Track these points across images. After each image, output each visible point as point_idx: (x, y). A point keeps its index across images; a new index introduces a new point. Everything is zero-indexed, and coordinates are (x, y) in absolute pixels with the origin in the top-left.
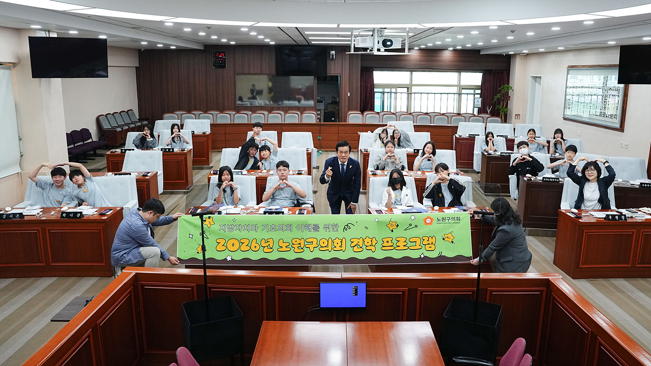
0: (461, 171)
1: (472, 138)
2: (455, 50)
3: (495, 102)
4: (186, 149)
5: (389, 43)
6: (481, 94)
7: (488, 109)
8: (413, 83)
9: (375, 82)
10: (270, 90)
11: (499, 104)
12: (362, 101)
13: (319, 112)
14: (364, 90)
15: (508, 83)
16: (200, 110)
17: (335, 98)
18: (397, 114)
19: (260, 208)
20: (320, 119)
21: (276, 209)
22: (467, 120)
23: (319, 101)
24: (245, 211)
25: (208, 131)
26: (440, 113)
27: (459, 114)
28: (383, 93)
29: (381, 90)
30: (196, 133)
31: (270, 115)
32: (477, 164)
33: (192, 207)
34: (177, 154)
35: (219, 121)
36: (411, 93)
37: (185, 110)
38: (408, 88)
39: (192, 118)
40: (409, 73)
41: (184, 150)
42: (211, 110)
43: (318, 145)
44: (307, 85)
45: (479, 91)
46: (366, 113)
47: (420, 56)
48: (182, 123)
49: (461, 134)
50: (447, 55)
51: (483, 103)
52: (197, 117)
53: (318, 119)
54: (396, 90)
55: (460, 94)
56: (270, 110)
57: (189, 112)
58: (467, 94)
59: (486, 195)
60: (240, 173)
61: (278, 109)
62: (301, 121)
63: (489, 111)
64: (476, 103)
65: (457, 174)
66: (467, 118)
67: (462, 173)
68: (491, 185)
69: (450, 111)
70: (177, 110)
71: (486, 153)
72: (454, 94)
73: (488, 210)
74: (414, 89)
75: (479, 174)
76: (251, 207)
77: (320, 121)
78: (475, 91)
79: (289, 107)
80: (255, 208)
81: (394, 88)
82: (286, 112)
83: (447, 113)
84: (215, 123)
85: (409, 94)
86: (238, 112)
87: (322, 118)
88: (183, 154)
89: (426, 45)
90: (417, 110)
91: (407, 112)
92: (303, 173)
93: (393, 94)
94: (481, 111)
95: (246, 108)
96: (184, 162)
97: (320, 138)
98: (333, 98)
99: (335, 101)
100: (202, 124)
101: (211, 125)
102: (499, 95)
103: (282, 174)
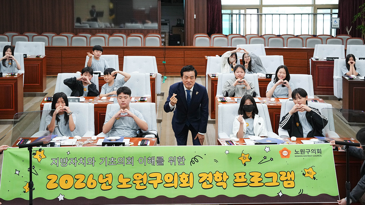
0: (320, 97)
1: (330, 62)
3: (355, 22)
6: (339, 14)
7: (347, 30)
8: (263, 4)
9: (222, 4)
10: (111, 12)
11: (360, 23)
12: (209, 23)
13: (163, 36)
14: (211, 12)
16: (34, 32)
17: (180, 20)
18: (247, 37)
19: (98, 139)
20: (164, 43)
21: (116, 140)
22: (324, 41)
23: (163, 24)
24: (81, 142)
25: (42, 54)
26: (294, 35)
27: (315, 36)
28: (232, 14)
29: (229, 11)
30: (29, 56)
31: (111, 38)
32: (338, 90)
33: (21, 139)
34: (6, 79)
35: (56, 44)
36: (261, 15)
37: (16, 32)
38: (258, 8)
39: (25, 40)
41: (14, 75)
42: (46, 31)
43: (163, 70)
44: (151, 7)
45: (337, 11)
46: (213, 36)
49: (317, 57)
51: (342, 23)
52: (31, 38)
53: (162, 42)
54: (245, 11)
55: (315, 14)
56: (111, 33)
57: (21, 33)
58: (324, 14)
59: (350, 125)
60: (77, 101)
61: (120, 32)
62: (145, 44)
63: (348, 32)
64: (333, 23)
65: (316, 101)
66: (325, 39)
67: (321, 99)
69: (305, 32)
71: (347, 78)
72: (309, 14)
74: (265, 10)
75: (341, 102)
76: (89, 138)
77: (165, 45)
78: (331, 11)
79: (131, 30)
80: (92, 138)
81: (242, 9)
82: (128, 35)
83: (302, 35)
84: (50, 45)
85: (260, 15)
86: (76, 34)
87: (167, 42)
88: (13, 80)
90: (269, 32)
91: (258, 35)
92: (146, 100)
93: (242, 16)
94: (339, 32)
95: (85, 31)
96: (14, 88)
97: (165, 63)
98: (178, 20)
99: (180, 24)
100: (36, 46)
101: (46, 48)
102: (359, 15)
103: (122, 102)
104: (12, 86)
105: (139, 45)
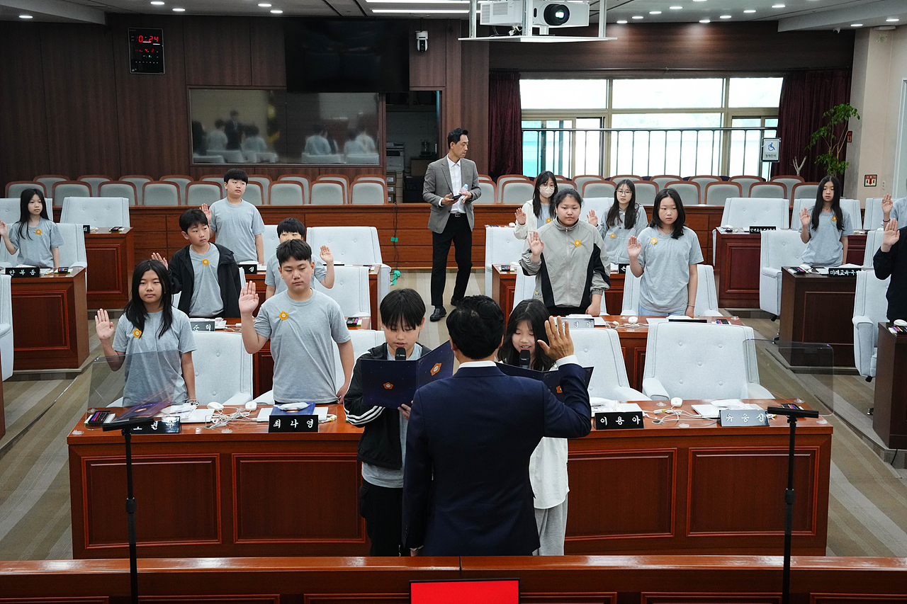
0: (734, 314)
1: (755, 236)
2: (716, 25)
3: (814, 147)
4: (70, 271)
5: (560, 15)
6: (780, 130)
7: (795, 164)
8: (614, 107)
9: (522, 108)
10: (272, 125)
11: (824, 150)
12: (493, 151)
13: (392, 180)
14: (497, 125)
15: (847, 100)
16: (101, 174)
17: (428, 144)
18: (576, 181)
19: (259, 407)
20: (393, 195)
21: (299, 410)
22: (746, 191)
23: (391, 153)
24: (225, 416)
25: (125, 225)
26: (679, 177)
27: (725, 179)
28: (543, 131)
29: (538, 125)
30: (94, 229)
31: (276, 186)
32: (770, 296)
33: (93, 411)
34: (48, 282)
35: (152, 202)
36: (609, 132)
37: (62, 174)
38: (603, 117)
39: (81, 194)
40: (603, 83)
41: (66, 273)
42: (129, 173)
43: (392, 256)
44: (361, 113)
45: (774, 123)
46: (502, 180)
47: (630, 41)
48: (58, 205)
49: (730, 227)
50: (696, 36)
51: (784, 149)
52: (95, 189)
53: (390, 194)
54: (574, 124)
55: (727, 130)
56: (275, 174)
57: (74, 178)
58: (746, 130)
59: (794, 371)
60: (209, 327)
61: (295, 172)
62: (350, 199)
63: (798, 170)
64: (766, 151)
65: (724, 321)
66: (747, 186)
67: (735, 318)
68: (809, 346)
69: (704, 170)
70: (41, 174)
71: (792, 272)
72: (714, 130)
73: (802, 405)
74: (617, 121)
75: (777, 322)
76: (238, 406)
77: (394, 200)
78: (763, 123)
79: (319, 167)
80: (248, 407)
81: (568, 118)
82: (313, 180)
83: (696, 177)
84: (140, 204)
85: (605, 132)
86: (197, 179)
87: (399, 193)
88: (63, 282)
89: (646, 14)
90: (625, 170)
91: (601, 176)
92: (359, 322)
93: (566, 134)
94: (777, 170)
95: (214, 170)
96: (66, 300)
97: (396, 241)
98: (423, 144)
99: (428, 152)
100: (108, 207)
101: (131, 210)
102: (823, 131)
103: (295, 279)
104: (63, 297)
105: (339, 201)
